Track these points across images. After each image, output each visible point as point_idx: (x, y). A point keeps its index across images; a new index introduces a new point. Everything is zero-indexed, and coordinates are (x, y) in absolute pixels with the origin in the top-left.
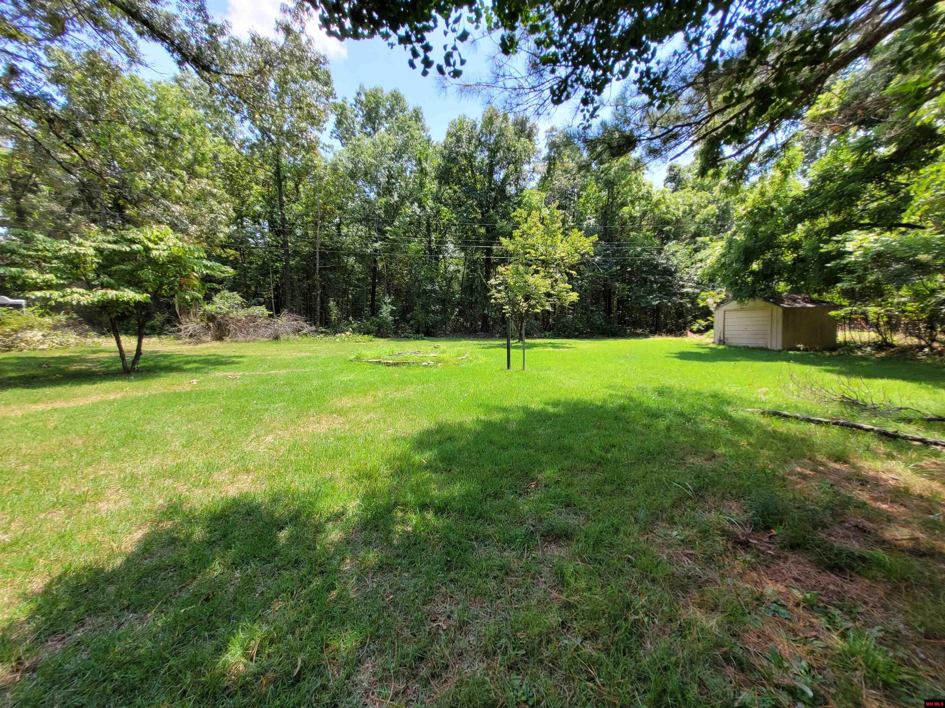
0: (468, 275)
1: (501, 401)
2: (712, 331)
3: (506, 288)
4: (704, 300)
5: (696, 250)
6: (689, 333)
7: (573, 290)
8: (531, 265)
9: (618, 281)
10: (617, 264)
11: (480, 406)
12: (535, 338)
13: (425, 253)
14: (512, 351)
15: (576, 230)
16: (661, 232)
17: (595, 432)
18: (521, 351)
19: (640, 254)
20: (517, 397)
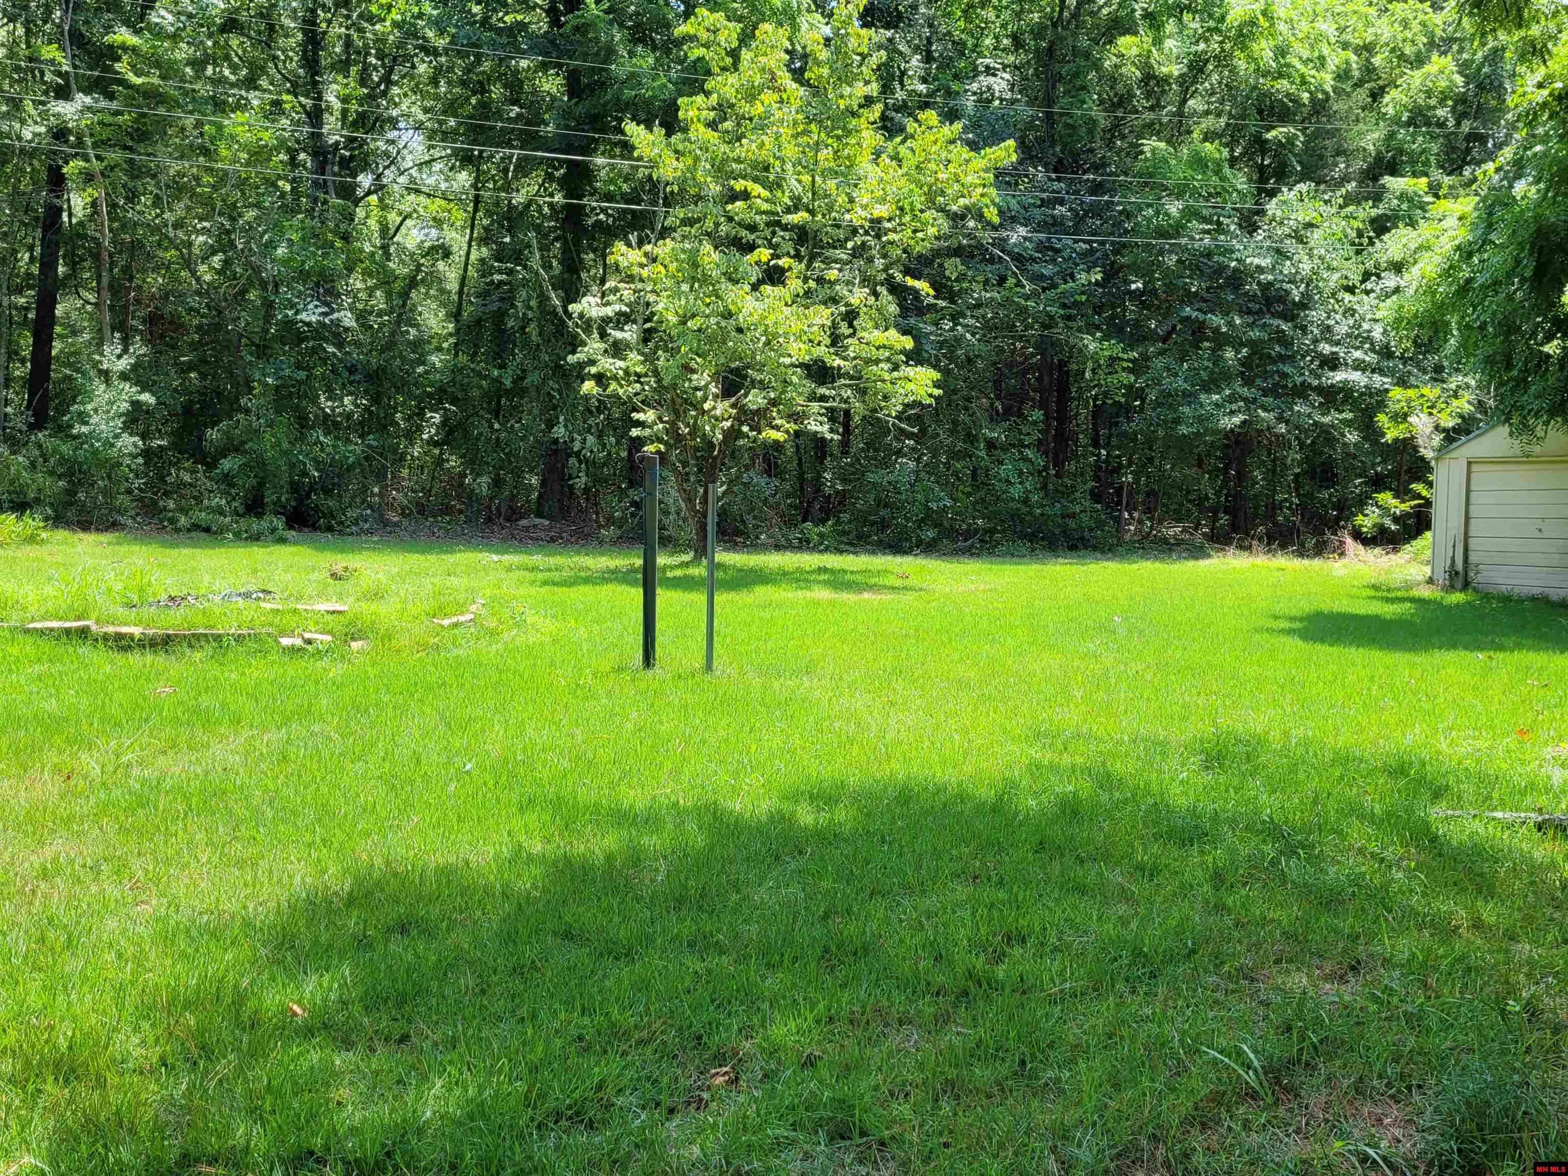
0: (485, 269)
1: (612, 785)
2: (1426, 539)
3: (647, 336)
4: (1401, 417)
5: (1381, 226)
6: (1349, 541)
7: (915, 357)
8: (751, 248)
9: (1092, 328)
10: (1089, 258)
11: (527, 804)
12: (764, 548)
13: (293, 162)
14: (663, 596)
15: (931, 116)
16: (1260, 144)
17: (962, 891)
18: (699, 598)
19: (1177, 230)
20: (675, 773)
